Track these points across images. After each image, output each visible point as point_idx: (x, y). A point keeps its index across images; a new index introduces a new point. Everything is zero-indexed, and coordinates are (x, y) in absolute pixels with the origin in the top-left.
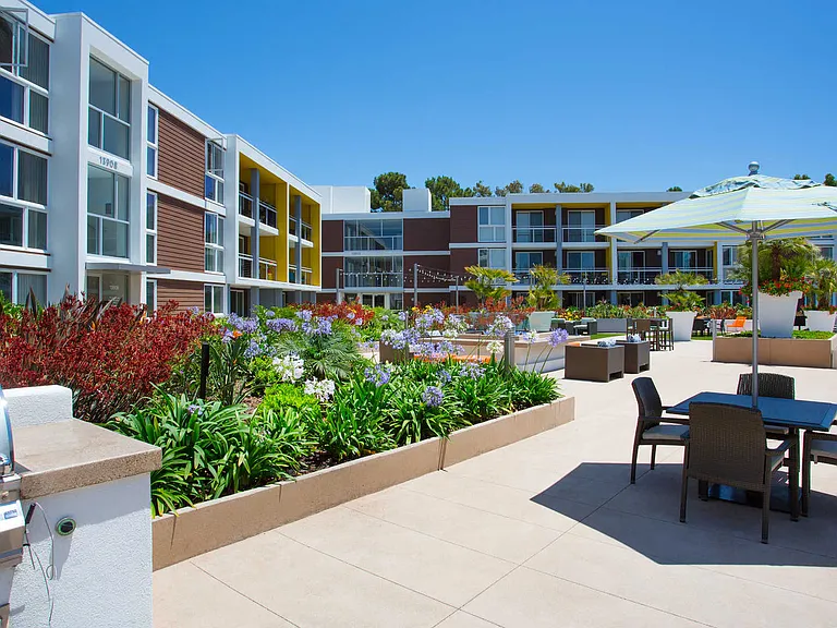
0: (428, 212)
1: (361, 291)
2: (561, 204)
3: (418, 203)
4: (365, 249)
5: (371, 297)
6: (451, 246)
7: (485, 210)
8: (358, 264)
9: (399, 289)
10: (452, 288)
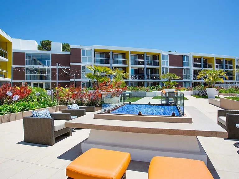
0: (61, 52)
1: (33, 81)
2: (112, 50)
3: (57, 48)
4: (35, 64)
5: (37, 84)
6: (71, 64)
7: (84, 50)
8: (32, 71)
9: (49, 81)
10: (71, 80)
